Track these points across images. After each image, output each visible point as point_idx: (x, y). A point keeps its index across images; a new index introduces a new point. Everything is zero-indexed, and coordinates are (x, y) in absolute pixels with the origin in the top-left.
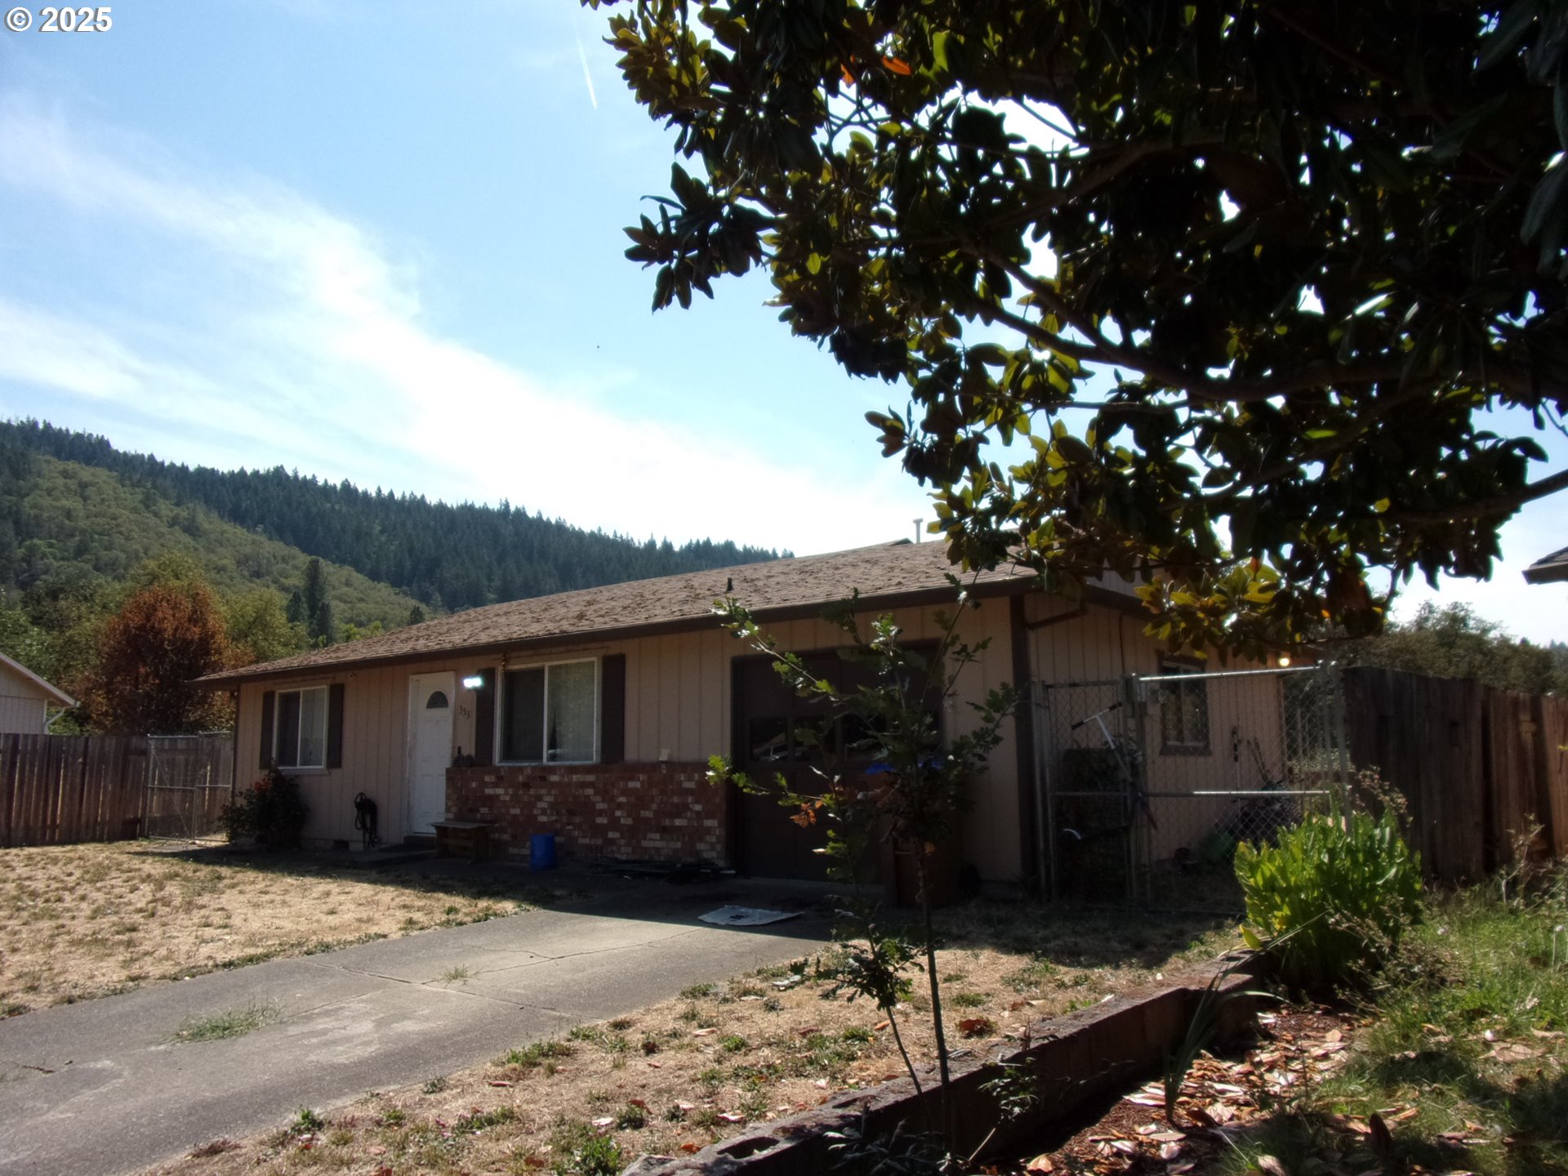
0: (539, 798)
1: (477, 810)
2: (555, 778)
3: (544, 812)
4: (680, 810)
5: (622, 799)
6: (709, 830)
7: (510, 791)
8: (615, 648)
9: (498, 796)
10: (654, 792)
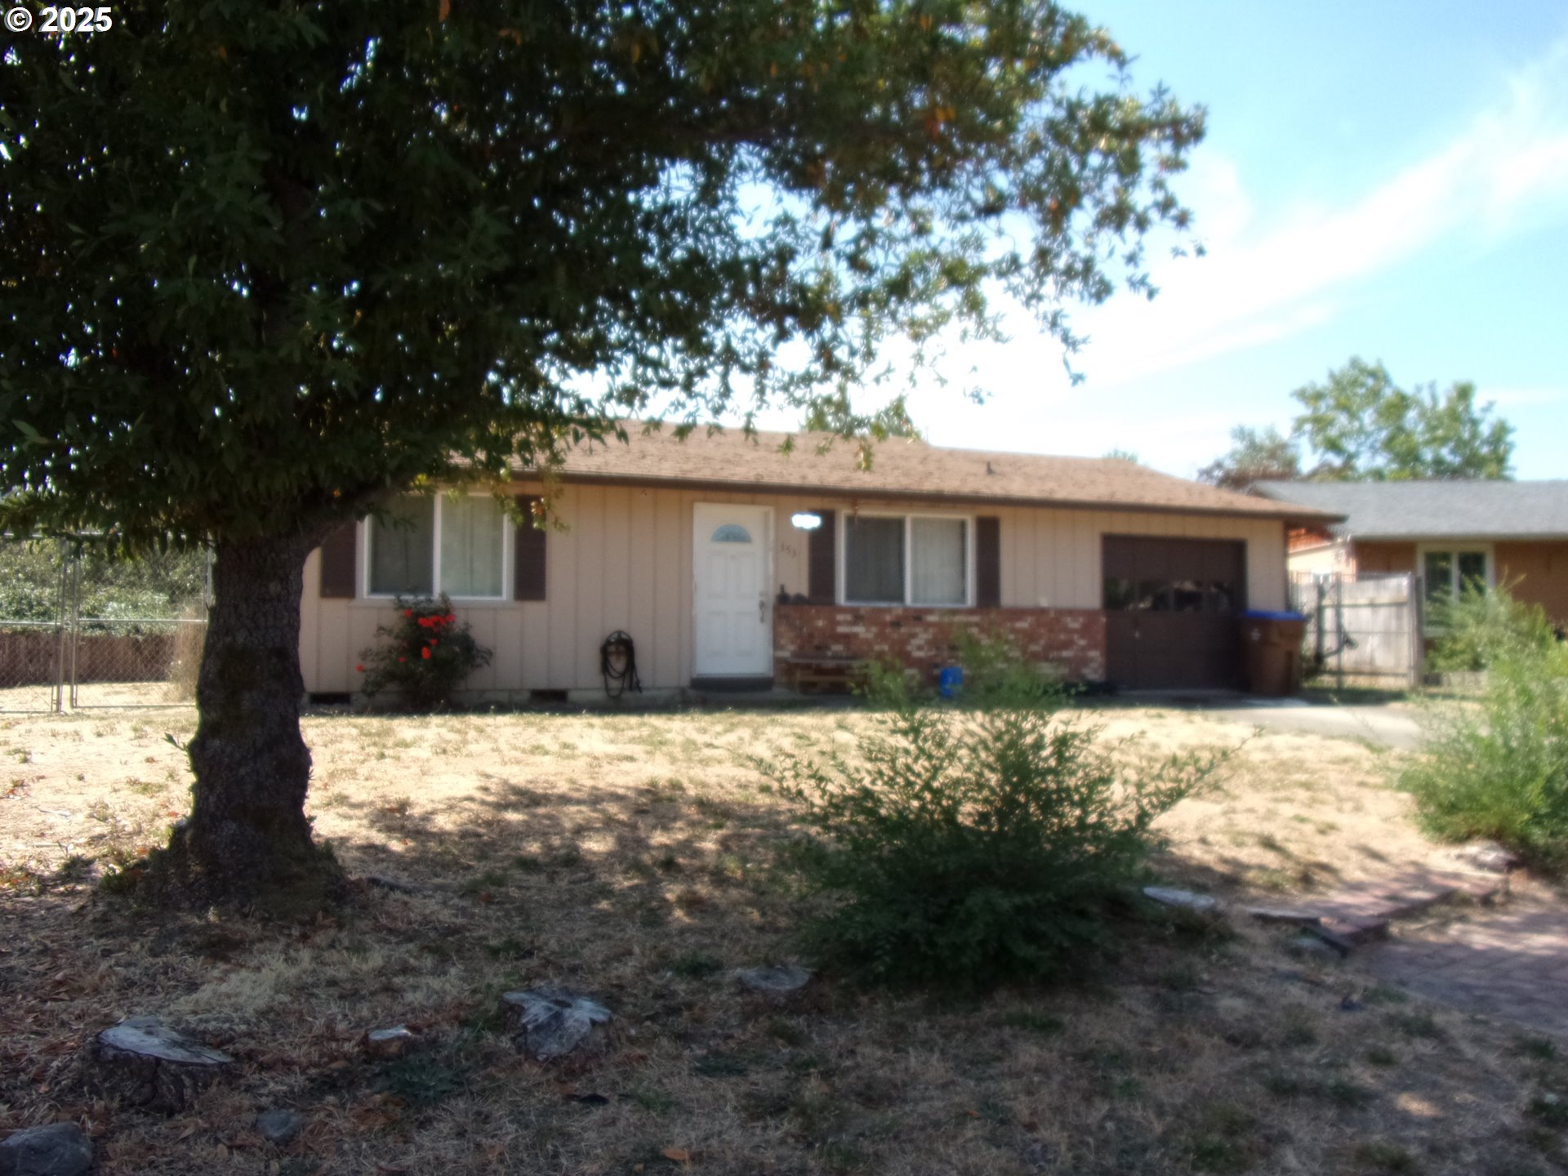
0: (914, 636)
1: (828, 648)
2: (932, 618)
3: (920, 648)
4: (1067, 645)
5: (1011, 637)
6: (1092, 660)
7: (874, 629)
8: (987, 511)
9: (856, 635)
10: (1042, 631)
